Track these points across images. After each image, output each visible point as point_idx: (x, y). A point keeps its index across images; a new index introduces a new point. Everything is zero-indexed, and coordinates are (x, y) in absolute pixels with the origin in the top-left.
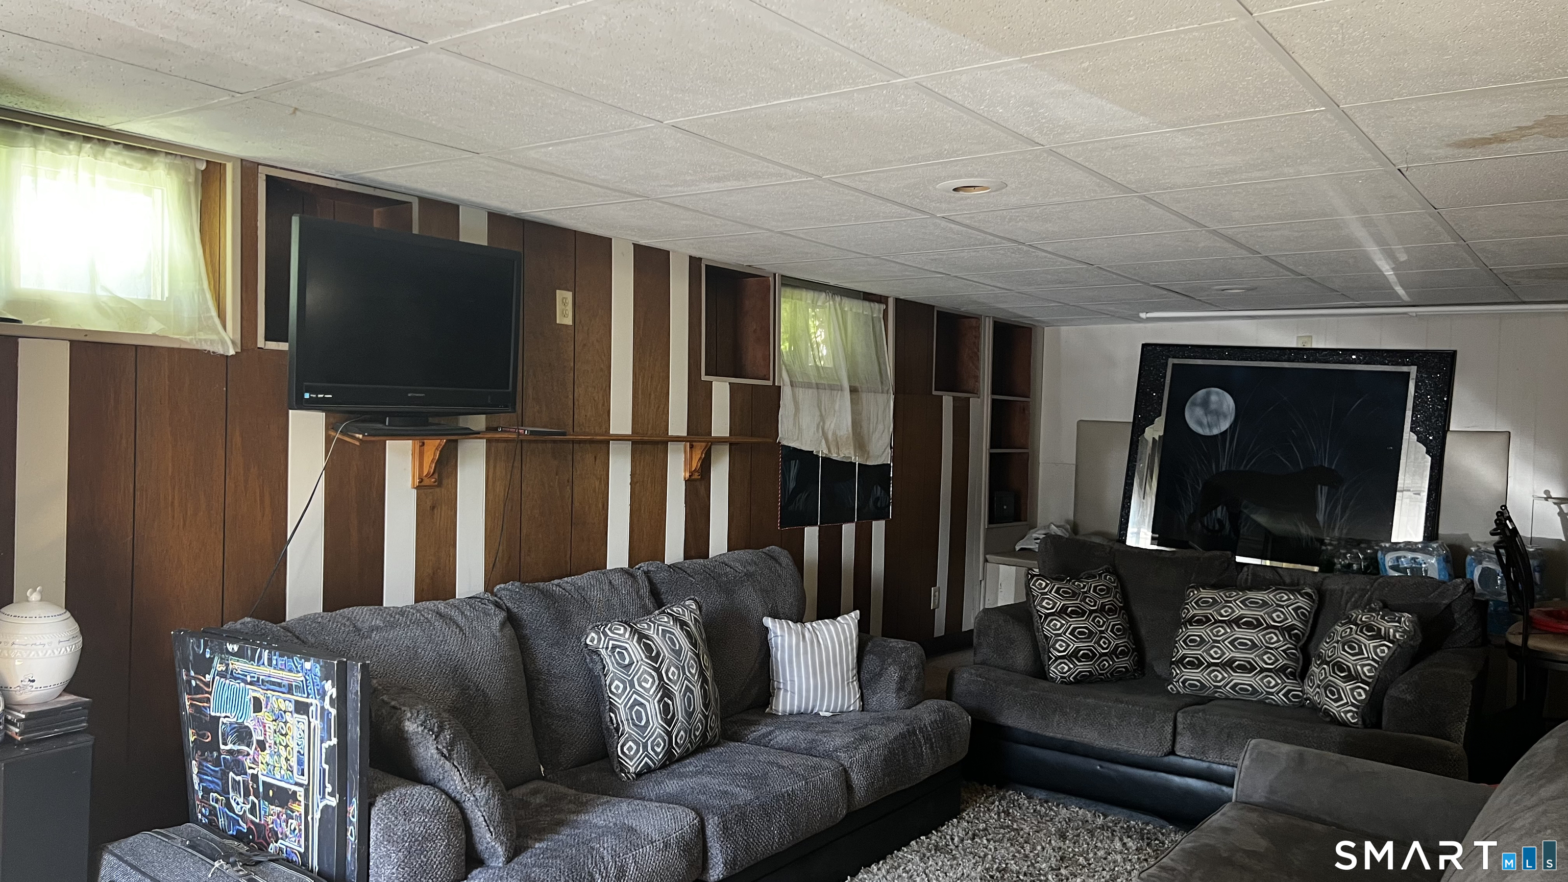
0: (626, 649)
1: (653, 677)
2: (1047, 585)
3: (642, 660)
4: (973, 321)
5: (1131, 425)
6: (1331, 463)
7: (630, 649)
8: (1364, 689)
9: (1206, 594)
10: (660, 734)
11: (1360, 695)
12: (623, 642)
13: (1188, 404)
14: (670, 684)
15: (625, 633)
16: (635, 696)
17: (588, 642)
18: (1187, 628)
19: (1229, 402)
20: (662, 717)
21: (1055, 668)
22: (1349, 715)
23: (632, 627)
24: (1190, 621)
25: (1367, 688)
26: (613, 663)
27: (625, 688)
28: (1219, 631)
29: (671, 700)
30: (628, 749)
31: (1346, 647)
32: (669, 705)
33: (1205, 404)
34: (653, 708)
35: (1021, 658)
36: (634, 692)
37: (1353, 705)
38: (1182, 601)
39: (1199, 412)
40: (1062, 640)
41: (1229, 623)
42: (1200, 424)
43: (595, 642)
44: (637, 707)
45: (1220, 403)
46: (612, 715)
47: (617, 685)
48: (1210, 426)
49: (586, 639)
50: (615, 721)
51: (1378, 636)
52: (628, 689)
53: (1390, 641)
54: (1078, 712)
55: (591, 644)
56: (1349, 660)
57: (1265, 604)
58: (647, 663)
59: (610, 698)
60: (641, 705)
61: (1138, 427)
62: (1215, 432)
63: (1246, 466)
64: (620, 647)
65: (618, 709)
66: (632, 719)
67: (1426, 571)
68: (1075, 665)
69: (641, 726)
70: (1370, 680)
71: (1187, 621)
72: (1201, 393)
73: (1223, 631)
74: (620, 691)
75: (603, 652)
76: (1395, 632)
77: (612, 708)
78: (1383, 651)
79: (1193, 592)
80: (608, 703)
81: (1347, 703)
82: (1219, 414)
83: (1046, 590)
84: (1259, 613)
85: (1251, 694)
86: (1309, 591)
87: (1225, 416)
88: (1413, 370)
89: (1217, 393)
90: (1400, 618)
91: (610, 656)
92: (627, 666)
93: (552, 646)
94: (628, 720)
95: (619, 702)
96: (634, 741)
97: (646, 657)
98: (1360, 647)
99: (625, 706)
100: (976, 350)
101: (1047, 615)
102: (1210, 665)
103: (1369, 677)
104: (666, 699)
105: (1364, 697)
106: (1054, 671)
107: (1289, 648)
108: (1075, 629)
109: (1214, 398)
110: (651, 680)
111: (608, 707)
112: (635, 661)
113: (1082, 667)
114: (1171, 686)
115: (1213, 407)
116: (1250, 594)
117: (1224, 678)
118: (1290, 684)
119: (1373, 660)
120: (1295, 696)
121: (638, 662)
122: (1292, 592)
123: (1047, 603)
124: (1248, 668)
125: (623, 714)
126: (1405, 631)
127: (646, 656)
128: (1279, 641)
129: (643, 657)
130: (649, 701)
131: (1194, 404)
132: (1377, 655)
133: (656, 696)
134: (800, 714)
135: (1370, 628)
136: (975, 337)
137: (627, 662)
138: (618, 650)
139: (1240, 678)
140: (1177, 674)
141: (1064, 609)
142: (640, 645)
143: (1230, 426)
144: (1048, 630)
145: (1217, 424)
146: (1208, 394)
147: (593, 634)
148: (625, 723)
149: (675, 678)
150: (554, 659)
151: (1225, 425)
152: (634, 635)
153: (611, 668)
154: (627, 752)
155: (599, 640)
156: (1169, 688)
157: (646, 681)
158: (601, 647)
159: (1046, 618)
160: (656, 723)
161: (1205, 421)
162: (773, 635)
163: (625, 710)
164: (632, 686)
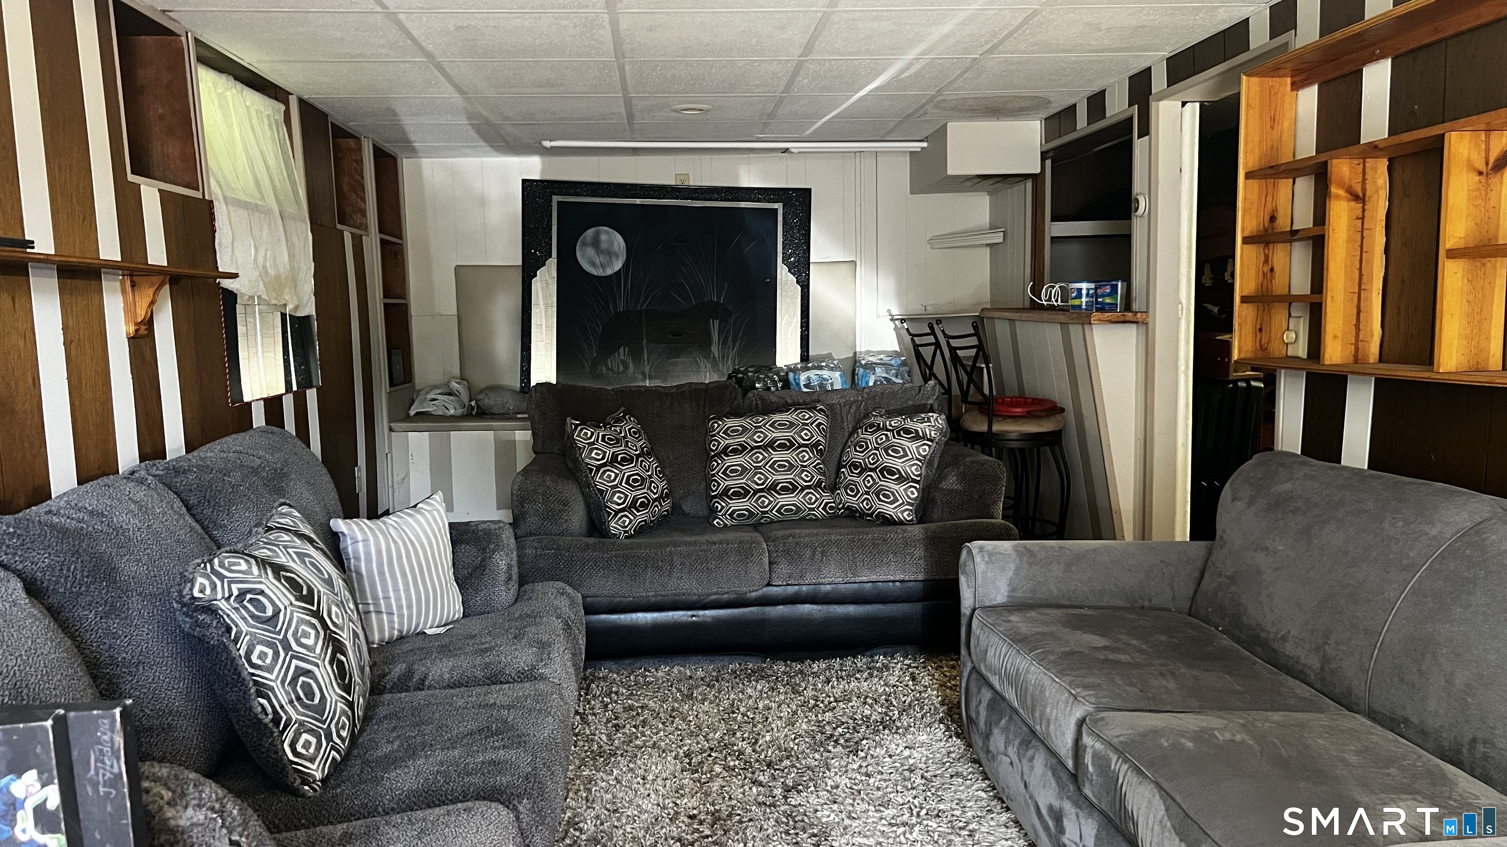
0: (262, 592)
1: (315, 628)
2: (592, 434)
3: (291, 604)
4: (352, 143)
5: (521, 268)
6: (719, 298)
7: (267, 591)
8: (915, 487)
9: (731, 423)
10: (344, 710)
11: (913, 493)
12: (254, 583)
13: (579, 243)
14: (337, 631)
15: (250, 568)
16: (294, 662)
17: (196, 594)
18: (723, 460)
19: (618, 242)
20: (338, 684)
21: (616, 523)
22: (905, 514)
23: (255, 558)
24: (725, 451)
25: (918, 486)
26: (244, 618)
27: (276, 654)
28: (758, 457)
29: (345, 656)
30: (304, 747)
31: (890, 452)
32: (343, 662)
33: (596, 243)
34: (324, 673)
35: (577, 518)
36: (292, 657)
37: (909, 504)
38: (707, 434)
39: (590, 251)
40: (619, 492)
41: (765, 448)
42: (593, 264)
43: (208, 591)
44: (302, 679)
45: (611, 243)
46: (261, 700)
47: (261, 652)
48: (603, 266)
49: (191, 589)
50: (269, 709)
51: (917, 437)
52: (282, 654)
53: (928, 440)
54: (671, 564)
55: (201, 595)
56: (897, 464)
57: (792, 424)
58: (300, 607)
59: (253, 675)
60: (308, 673)
61: (529, 270)
62: (609, 272)
63: (642, 306)
64: (250, 591)
65: (272, 689)
66: (299, 698)
67: (832, 384)
68: (635, 516)
69: (315, 706)
70: (919, 479)
71: (721, 452)
72: (590, 232)
73: (761, 457)
74: (268, 661)
75: (223, 605)
76: (930, 431)
77: (262, 691)
78: (924, 450)
79: (716, 422)
80: (251, 683)
81: (903, 503)
82: (610, 254)
83: (592, 440)
84: (789, 434)
85: (795, 514)
86: (822, 407)
87: (617, 256)
88: (778, 206)
89: (606, 232)
90: (929, 419)
91: (236, 609)
92: (270, 619)
93: (106, 615)
94: (291, 702)
95: (272, 679)
96: (310, 731)
97: (297, 600)
98: (904, 450)
99: (283, 682)
100: (359, 178)
101: (598, 468)
102: (756, 492)
103: (917, 476)
104: (338, 655)
105: (916, 494)
106: (614, 526)
107: (818, 464)
108: (629, 477)
109: (603, 237)
110: (313, 632)
111: (252, 691)
112: (282, 608)
113: (642, 516)
114: (717, 520)
115: (604, 246)
116: (777, 417)
117: (770, 502)
118: (827, 498)
119: (917, 459)
120: (831, 508)
121: (286, 608)
122: (810, 409)
123: (596, 454)
124: (791, 488)
125: (282, 695)
126: (938, 429)
127: (295, 596)
128: (810, 458)
129: (292, 599)
130: (317, 665)
131: (584, 244)
132: (920, 454)
133: (326, 654)
134: (401, 638)
135: (907, 431)
136: (357, 162)
137: (270, 612)
138: (249, 596)
139: (786, 500)
140: (723, 507)
141: (614, 457)
142: (280, 581)
143: (623, 266)
144: (600, 482)
145: (610, 264)
146: (598, 234)
147: (200, 580)
148: (288, 708)
149: (341, 621)
150: (115, 637)
151: (618, 265)
152: (265, 569)
153: (244, 628)
154: (303, 751)
155: (214, 587)
156: (715, 522)
157: (306, 635)
158: (219, 596)
159: (598, 470)
160: (334, 696)
161: (597, 261)
162: (349, 542)
163: (283, 686)
164: (287, 647)
